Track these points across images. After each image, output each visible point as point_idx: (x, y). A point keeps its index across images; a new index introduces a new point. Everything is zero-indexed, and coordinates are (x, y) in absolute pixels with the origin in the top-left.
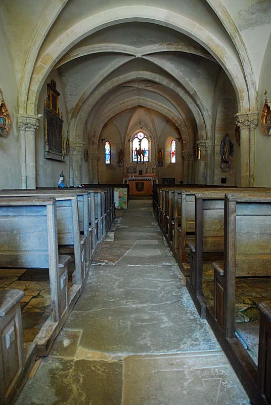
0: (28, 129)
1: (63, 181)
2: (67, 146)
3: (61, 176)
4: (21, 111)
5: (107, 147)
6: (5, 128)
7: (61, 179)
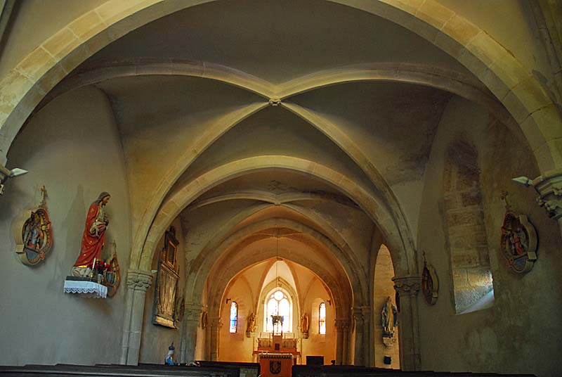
0: (139, 288)
1: (172, 355)
2: (181, 308)
3: (170, 349)
4: (133, 266)
5: (233, 309)
6: (112, 287)
7: (170, 352)
